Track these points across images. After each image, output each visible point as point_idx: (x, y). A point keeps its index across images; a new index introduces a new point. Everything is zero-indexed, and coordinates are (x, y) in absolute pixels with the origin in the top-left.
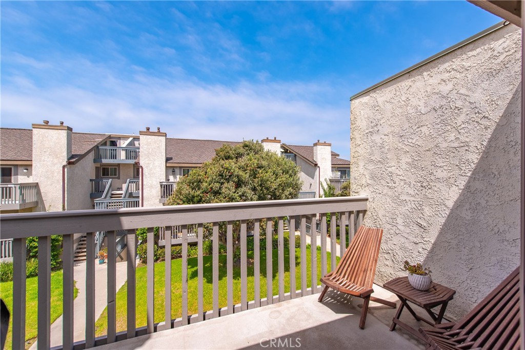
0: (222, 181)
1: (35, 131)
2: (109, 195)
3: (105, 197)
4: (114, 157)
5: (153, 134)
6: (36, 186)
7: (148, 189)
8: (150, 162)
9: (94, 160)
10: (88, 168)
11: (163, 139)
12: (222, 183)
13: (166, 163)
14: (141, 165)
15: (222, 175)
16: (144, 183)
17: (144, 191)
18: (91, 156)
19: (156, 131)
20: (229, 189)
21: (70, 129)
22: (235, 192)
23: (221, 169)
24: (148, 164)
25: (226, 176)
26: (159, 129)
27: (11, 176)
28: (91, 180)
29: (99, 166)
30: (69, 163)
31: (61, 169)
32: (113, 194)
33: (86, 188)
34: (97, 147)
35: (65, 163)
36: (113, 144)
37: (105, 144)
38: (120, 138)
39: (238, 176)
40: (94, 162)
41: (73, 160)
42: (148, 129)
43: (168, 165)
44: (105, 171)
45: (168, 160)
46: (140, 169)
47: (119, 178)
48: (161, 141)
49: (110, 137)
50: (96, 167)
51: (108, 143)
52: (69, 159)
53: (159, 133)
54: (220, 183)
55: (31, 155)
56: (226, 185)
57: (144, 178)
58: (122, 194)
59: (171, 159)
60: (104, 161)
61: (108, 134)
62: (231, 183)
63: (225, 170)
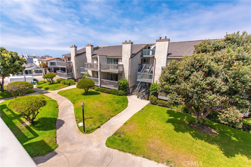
0: (192, 70)
1: (123, 45)
2: (144, 71)
3: (142, 72)
4: (149, 54)
5: (163, 40)
6: (123, 65)
7: (157, 70)
8: (159, 56)
9: (141, 56)
10: (138, 59)
11: (167, 43)
12: (192, 72)
13: (167, 56)
14: (155, 58)
15: (192, 65)
16: (156, 67)
17: (155, 71)
18: (140, 54)
19: (165, 38)
20: (197, 77)
21: (132, 43)
22: (202, 80)
23: (193, 60)
24: (158, 57)
25: (196, 67)
26: (166, 37)
27: (118, 62)
28: (139, 64)
29: (143, 58)
30: (131, 57)
31: (129, 59)
32: (145, 71)
33: (137, 67)
34: (142, 50)
35: (130, 57)
36: (149, 48)
37: (145, 48)
38: (152, 45)
39: (209, 67)
40: (141, 57)
41: (133, 56)
42: (161, 38)
43: (168, 57)
44: (145, 61)
45: (168, 54)
46: (155, 60)
47: (149, 64)
48: (166, 44)
49: (148, 45)
50: (141, 59)
51: (147, 48)
52: (131, 56)
53: (166, 39)
54: (190, 71)
55: (122, 55)
56: (195, 73)
57: (156, 64)
58: (148, 71)
59: (171, 54)
60: (144, 56)
61: (147, 44)
62: (200, 72)
63: (196, 61)
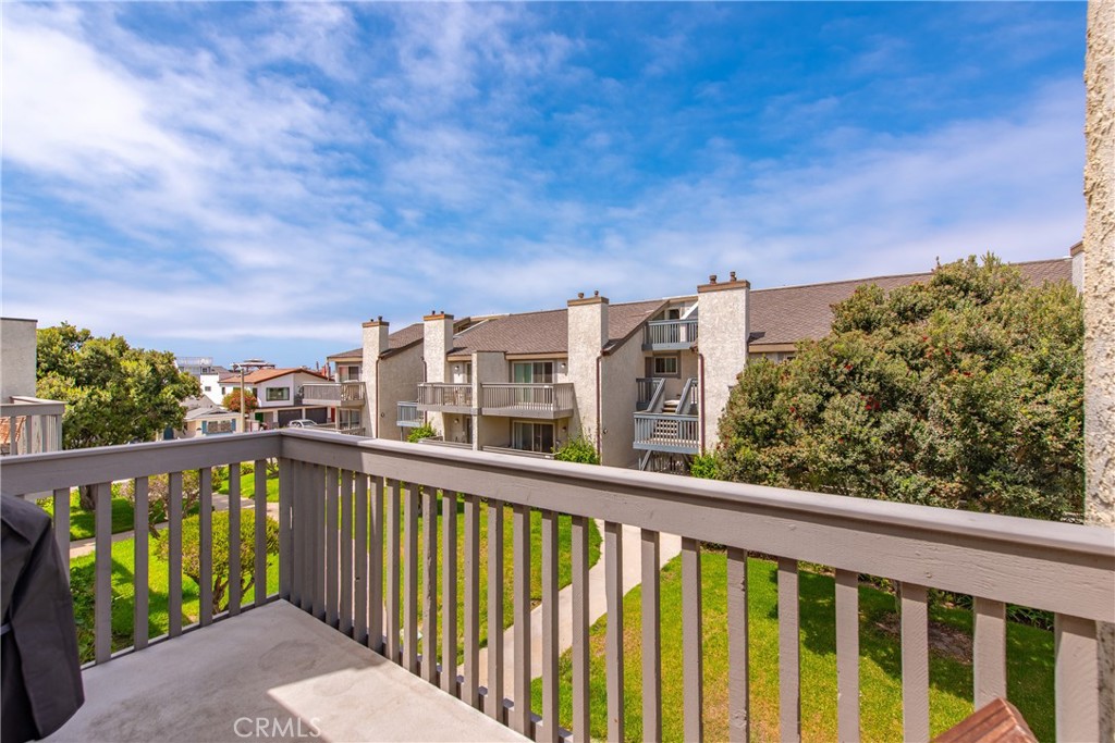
0: (827, 388)
1: (571, 310)
2: (660, 406)
3: (652, 411)
4: (675, 338)
5: (724, 287)
6: (571, 387)
7: (714, 399)
8: (715, 345)
9: (643, 345)
10: (632, 360)
11: (741, 294)
12: (828, 396)
13: (748, 342)
14: (700, 352)
15: (825, 373)
16: (706, 387)
17: (706, 403)
18: (638, 339)
19: (728, 279)
20: (846, 414)
21: (605, 301)
22: (863, 424)
23: (825, 357)
24: (713, 349)
25: (836, 377)
26: (733, 274)
27: (551, 373)
28: (638, 380)
29: (651, 355)
30: (605, 354)
31: (595, 362)
32: (666, 406)
33: (630, 392)
34: (645, 323)
35: (599, 354)
36: (675, 314)
37: (659, 316)
38: (683, 302)
39: (880, 377)
40: (643, 350)
41: (610, 348)
42: (713, 279)
43: (752, 349)
44: (660, 365)
45: (752, 338)
46: (699, 361)
47: (679, 377)
48: (737, 299)
49: (668, 303)
50: (646, 358)
51: (667, 315)
52: (604, 347)
53: (734, 283)
54: (821, 393)
55: (567, 347)
56: (837, 400)
57: (705, 376)
58: (676, 406)
59: (762, 335)
60: (657, 347)
61: (665, 298)
62: (855, 396)
63: (835, 360)
